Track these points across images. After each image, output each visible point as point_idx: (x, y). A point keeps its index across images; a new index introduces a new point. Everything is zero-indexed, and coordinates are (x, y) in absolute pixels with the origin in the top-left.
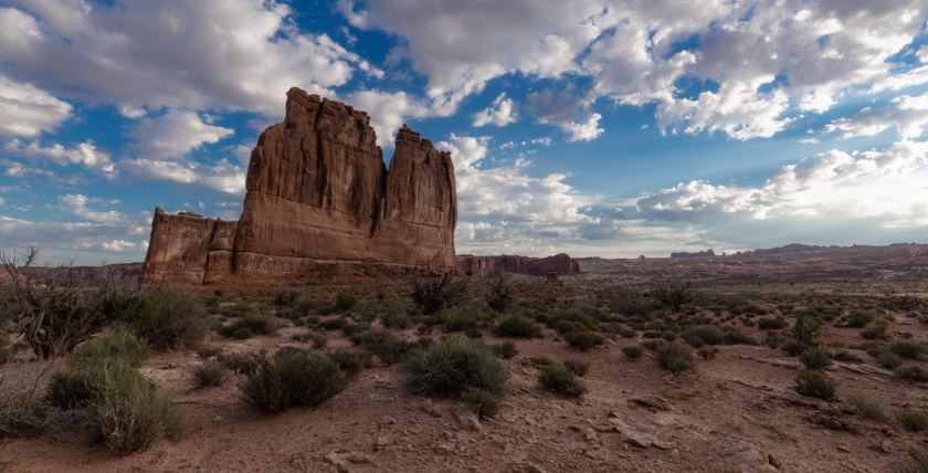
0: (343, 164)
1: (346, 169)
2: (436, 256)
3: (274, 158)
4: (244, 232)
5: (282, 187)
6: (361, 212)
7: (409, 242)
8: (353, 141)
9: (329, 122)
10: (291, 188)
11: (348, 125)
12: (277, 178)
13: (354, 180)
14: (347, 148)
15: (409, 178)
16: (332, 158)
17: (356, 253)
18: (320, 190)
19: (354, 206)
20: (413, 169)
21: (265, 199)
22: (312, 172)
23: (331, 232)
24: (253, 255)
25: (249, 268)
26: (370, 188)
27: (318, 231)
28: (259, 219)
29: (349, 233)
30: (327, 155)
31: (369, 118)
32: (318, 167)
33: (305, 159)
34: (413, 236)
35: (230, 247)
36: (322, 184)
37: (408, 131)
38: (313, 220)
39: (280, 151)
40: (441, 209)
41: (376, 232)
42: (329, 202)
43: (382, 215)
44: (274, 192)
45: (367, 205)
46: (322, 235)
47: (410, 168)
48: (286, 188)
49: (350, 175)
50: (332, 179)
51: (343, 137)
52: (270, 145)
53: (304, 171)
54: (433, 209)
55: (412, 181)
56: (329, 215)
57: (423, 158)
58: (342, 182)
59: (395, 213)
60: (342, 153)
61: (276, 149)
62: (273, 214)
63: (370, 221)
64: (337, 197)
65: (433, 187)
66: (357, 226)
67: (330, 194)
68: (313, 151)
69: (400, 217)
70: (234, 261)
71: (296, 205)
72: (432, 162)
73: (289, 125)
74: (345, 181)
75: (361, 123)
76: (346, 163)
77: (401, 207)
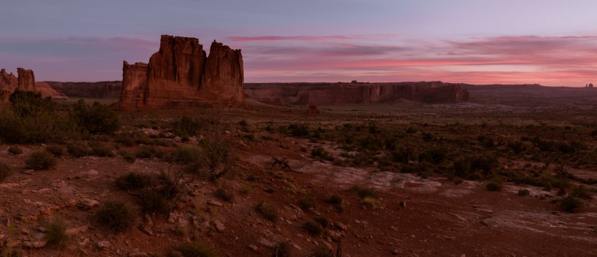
0: (184, 62)
1: (186, 64)
2: (232, 98)
3: (155, 65)
5: (159, 75)
6: (193, 81)
7: (217, 92)
8: (189, 52)
9: (177, 46)
10: (163, 74)
11: (186, 46)
13: (190, 68)
14: (186, 55)
15: (216, 64)
16: (179, 61)
17: (190, 97)
18: (175, 74)
19: (190, 78)
20: (219, 60)
22: (171, 68)
23: (180, 90)
24: (150, 99)
25: (149, 103)
26: (197, 71)
27: (174, 90)
28: (151, 87)
29: (188, 89)
30: (177, 60)
31: (198, 40)
32: (173, 66)
33: (167, 63)
34: (219, 89)
35: (143, 96)
36: (175, 72)
37: (217, 43)
38: (172, 86)
41: (201, 88)
42: (179, 78)
43: (203, 81)
44: (156, 77)
45: (196, 77)
46: (176, 91)
47: (217, 60)
48: (161, 75)
49: (188, 67)
50: (180, 69)
51: (185, 51)
52: (154, 61)
53: (167, 68)
54: (230, 77)
55: (218, 66)
56: (179, 83)
57: (224, 55)
58: (184, 69)
59: (209, 80)
60: (184, 58)
61: (156, 62)
63: (198, 84)
64: (182, 76)
65: (230, 68)
66: (192, 86)
67: (179, 75)
68: (171, 61)
69: (212, 81)
70: (145, 101)
71: (165, 81)
72: (229, 56)
73: (161, 51)
74: (186, 69)
75: (193, 42)
76: (186, 62)
77: (212, 77)
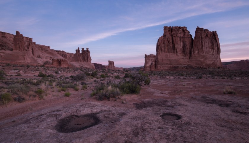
0: (179, 42)
1: (180, 43)
2: (213, 63)
3: (161, 44)
4: (157, 61)
5: (164, 50)
6: (186, 53)
7: (202, 60)
8: (182, 35)
9: (174, 32)
10: (166, 50)
11: (180, 32)
12: (162, 48)
13: (183, 45)
14: (180, 37)
15: (200, 42)
16: (176, 41)
17: (185, 63)
18: (174, 49)
19: (184, 51)
20: (202, 39)
21: (161, 53)
22: (171, 45)
23: (178, 59)
24: (159, 65)
25: (159, 68)
26: (188, 46)
27: (174, 59)
28: (159, 57)
29: (183, 58)
30: (174, 40)
31: (186, 28)
32: (172, 44)
33: (169, 43)
34: (203, 58)
35: (155, 64)
36: (174, 47)
37: (199, 28)
38: (172, 56)
39: (163, 42)
40: (213, 49)
41: (191, 58)
42: (176, 52)
43: (192, 53)
44: (162, 51)
45: (187, 51)
46: (175, 60)
47: (200, 39)
48: (165, 50)
49: (182, 44)
50: (177, 46)
51: (179, 35)
52: (160, 41)
53: (169, 46)
54: (210, 49)
55: (202, 42)
56: (177, 55)
57: (205, 35)
58: (179, 46)
59: (196, 52)
60: (179, 39)
61: (162, 42)
62: (162, 56)
63: (189, 55)
64: (178, 50)
65: (210, 43)
66: (185, 57)
67: (176, 50)
68: (171, 41)
69: (198, 53)
70: (156, 66)
71: (168, 54)
72: (209, 36)
73: (164, 36)
74: (180, 46)
75: (184, 30)
76: (180, 41)
77: (198, 50)
